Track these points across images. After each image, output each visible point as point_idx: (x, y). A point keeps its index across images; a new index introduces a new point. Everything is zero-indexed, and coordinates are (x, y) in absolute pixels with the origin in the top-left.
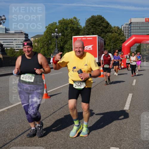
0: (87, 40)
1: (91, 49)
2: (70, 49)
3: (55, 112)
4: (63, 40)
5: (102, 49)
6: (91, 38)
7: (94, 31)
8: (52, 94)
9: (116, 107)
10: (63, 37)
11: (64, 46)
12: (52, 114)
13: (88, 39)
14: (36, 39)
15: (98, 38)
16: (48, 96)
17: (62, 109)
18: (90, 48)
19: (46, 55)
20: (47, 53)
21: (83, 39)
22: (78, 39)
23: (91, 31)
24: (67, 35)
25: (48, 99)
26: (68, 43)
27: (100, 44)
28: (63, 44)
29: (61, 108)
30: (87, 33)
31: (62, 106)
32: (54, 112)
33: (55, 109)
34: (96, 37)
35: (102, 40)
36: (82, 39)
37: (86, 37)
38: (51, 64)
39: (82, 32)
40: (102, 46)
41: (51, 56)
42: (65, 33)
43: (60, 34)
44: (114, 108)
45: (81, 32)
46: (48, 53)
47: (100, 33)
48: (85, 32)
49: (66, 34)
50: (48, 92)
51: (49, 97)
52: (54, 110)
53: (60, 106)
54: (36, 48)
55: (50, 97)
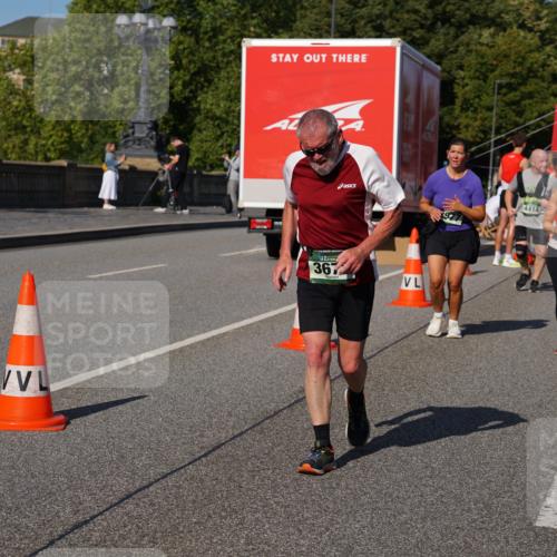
0: (330, 68)
1: (358, 126)
2: (227, 122)
3: (86, 522)
4: (184, 61)
5: (423, 130)
6: (357, 58)
7: (387, 13)
8: (83, 404)
9: (487, 506)
10: (189, 41)
11: (196, 97)
12: (61, 537)
13: (342, 58)
14: (21, 41)
15: (403, 54)
16: (49, 413)
17: (129, 506)
18: (348, 121)
19: (81, 151)
20: (86, 140)
21: (308, 58)
22: (274, 58)
23: (364, 11)
24: (216, 31)
25: (52, 433)
26: (222, 85)
27: (411, 99)
28: (185, 85)
29: (128, 497)
30: (337, 26)
31: (137, 485)
32: (73, 521)
33: (88, 501)
34: (392, 50)
35: (426, 74)
36: (300, 58)
37: (330, 51)
38: (107, 206)
39: (312, 16)
40: (429, 113)
41: (109, 156)
42: (200, 15)
43: (169, 22)
44: (469, 510)
45: (304, 17)
46: (92, 140)
47: (422, 26)
48: (329, 14)
49: (206, 23)
50: (54, 387)
51: (59, 423)
52: (76, 512)
53: (122, 485)
54: (15, 103)
55: (67, 423)
